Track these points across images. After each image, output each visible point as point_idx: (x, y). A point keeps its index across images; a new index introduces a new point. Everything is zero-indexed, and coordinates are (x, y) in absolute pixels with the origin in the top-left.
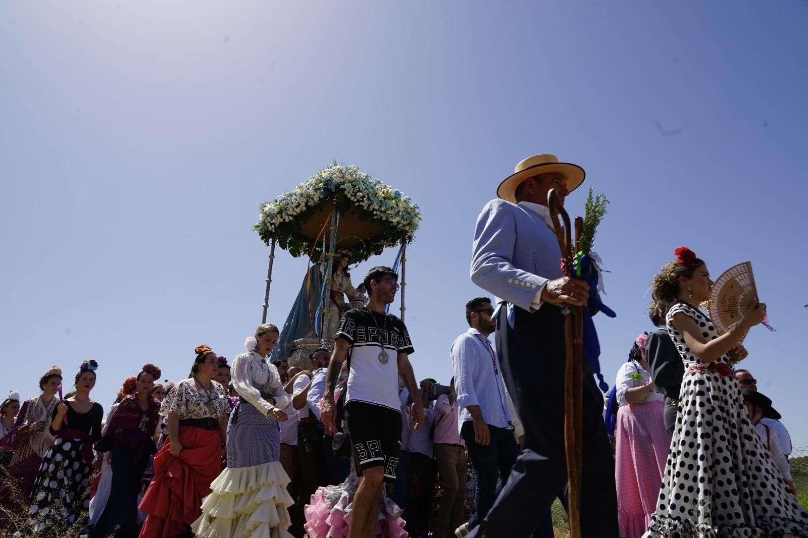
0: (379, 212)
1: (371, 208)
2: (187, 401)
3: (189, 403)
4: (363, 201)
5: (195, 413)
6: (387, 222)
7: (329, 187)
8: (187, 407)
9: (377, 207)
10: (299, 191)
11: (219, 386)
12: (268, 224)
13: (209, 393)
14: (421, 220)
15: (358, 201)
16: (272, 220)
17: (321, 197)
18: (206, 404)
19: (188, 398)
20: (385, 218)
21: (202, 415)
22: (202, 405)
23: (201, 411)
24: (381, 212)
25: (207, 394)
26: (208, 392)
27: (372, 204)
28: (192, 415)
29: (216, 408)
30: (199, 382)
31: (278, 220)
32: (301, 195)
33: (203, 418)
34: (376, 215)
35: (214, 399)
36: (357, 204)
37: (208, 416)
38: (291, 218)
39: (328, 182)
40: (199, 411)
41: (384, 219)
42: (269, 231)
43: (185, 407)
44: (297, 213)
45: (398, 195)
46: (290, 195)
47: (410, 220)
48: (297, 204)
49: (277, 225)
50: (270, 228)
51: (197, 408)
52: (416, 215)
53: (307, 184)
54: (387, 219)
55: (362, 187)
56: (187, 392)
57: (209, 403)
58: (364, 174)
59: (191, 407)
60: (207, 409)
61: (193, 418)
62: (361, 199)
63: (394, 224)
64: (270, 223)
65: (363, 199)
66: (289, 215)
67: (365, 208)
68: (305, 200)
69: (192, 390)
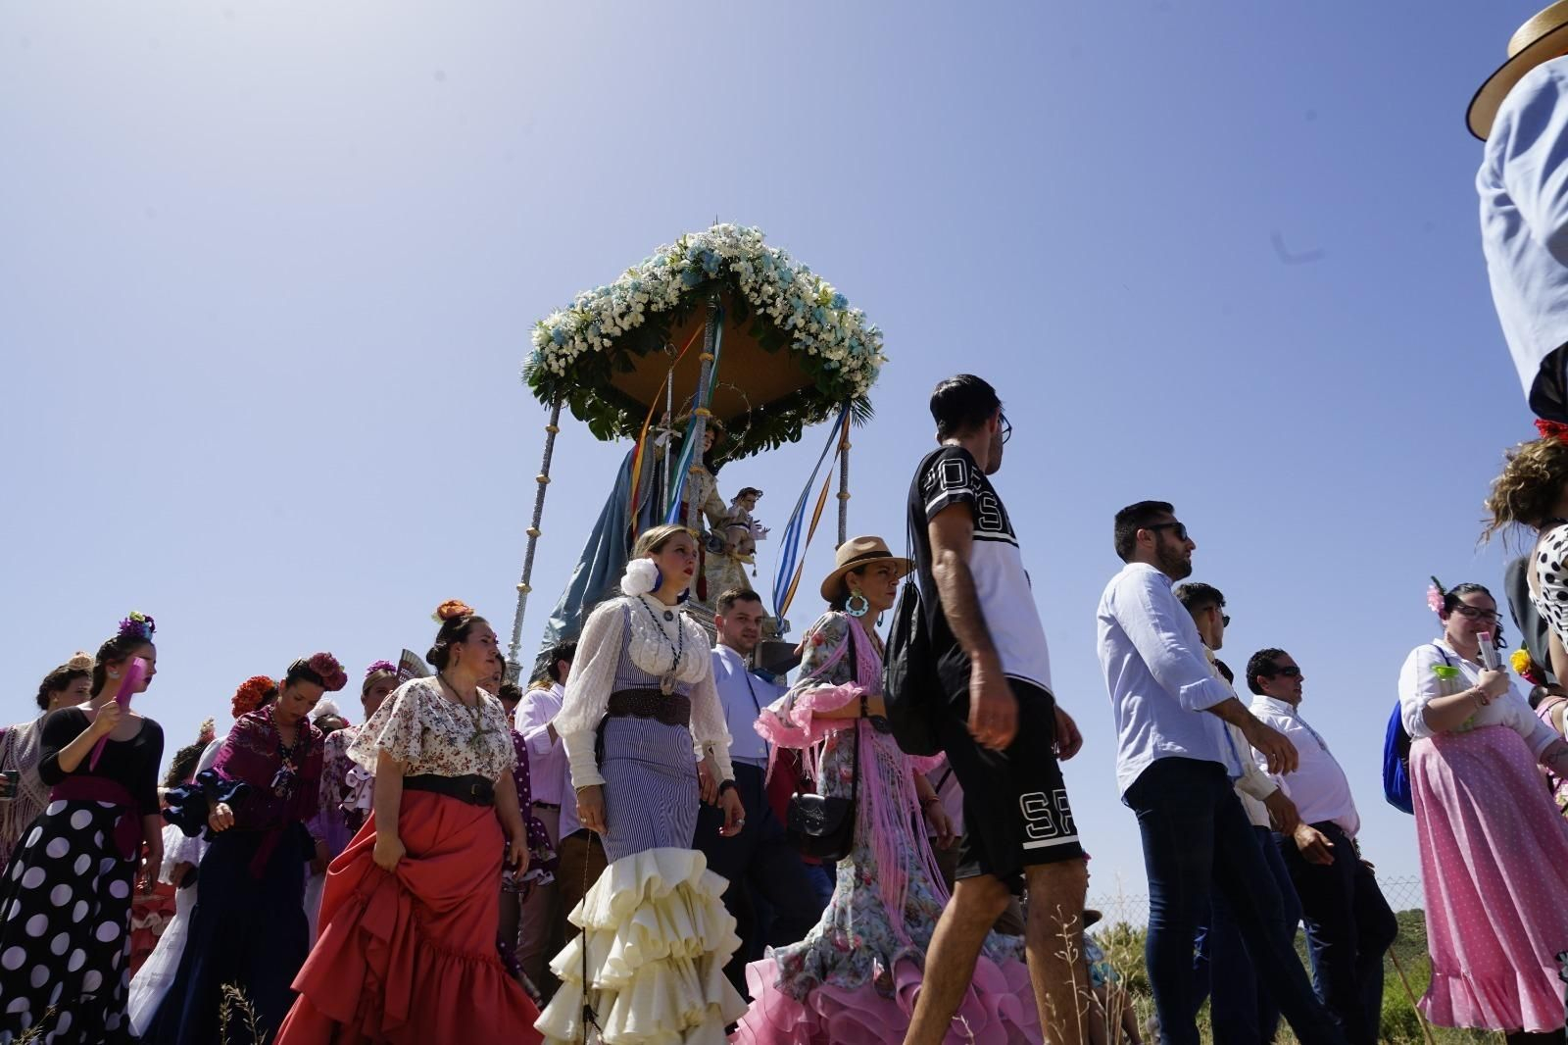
0: (804, 334)
1: (790, 321)
2: (426, 730)
3: (430, 737)
4: (773, 305)
5: (441, 762)
6: (819, 360)
7: (705, 266)
8: (423, 746)
9: (801, 323)
10: (630, 280)
11: (496, 703)
12: (552, 358)
13: (476, 715)
14: (887, 360)
15: (764, 304)
16: (561, 348)
17: (684, 289)
18: (469, 742)
19: (428, 725)
20: (816, 351)
21: (459, 768)
22: (461, 744)
23: (457, 757)
24: (809, 334)
25: (473, 716)
26: (474, 711)
27: (792, 315)
28: (435, 766)
29: (493, 754)
30: (451, 688)
31: (572, 350)
32: (637, 288)
33: (461, 777)
34: (798, 340)
35: (487, 732)
36: (761, 311)
37: (473, 771)
38: (607, 343)
39: (700, 257)
40: (452, 758)
41: (813, 351)
42: (552, 373)
43: (418, 745)
44: (622, 330)
45: (841, 303)
46: (608, 292)
47: (865, 359)
48: (623, 308)
49: (571, 360)
50: (555, 367)
51: (448, 751)
52: (875, 349)
53: (651, 264)
54: (819, 352)
55: (773, 275)
56: (424, 708)
57: (477, 739)
58: (774, 250)
59: (435, 746)
60: (472, 756)
61: (435, 773)
62: (770, 301)
63: (833, 365)
64: (557, 354)
65: (775, 300)
66: (602, 336)
67: (777, 322)
68: (645, 298)
69: (438, 707)
